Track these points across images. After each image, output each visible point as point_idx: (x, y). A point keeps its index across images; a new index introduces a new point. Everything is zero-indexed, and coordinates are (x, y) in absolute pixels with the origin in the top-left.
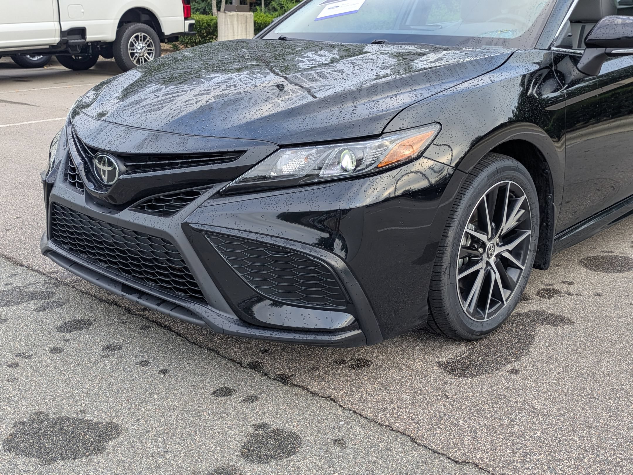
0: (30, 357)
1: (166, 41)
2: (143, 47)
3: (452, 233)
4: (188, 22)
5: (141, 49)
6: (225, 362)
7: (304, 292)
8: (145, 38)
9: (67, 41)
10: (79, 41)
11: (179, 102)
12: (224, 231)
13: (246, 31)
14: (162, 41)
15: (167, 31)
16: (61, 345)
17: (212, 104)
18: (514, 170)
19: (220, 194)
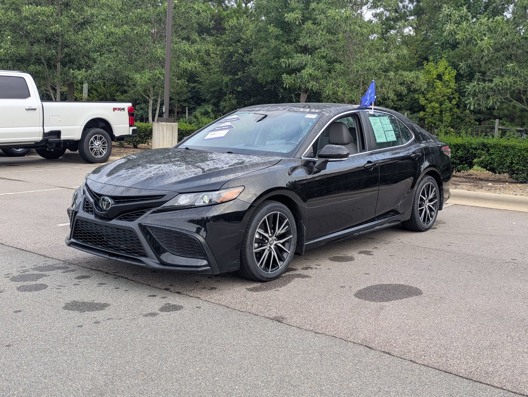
0: (65, 286)
1: (116, 140)
2: (99, 144)
3: (250, 231)
4: (132, 128)
5: (98, 146)
6: (153, 288)
7: (187, 250)
8: (101, 138)
9: (48, 139)
10: (56, 139)
11: (138, 176)
12: (155, 226)
13: (173, 136)
14: (113, 140)
15: (117, 133)
16: (78, 283)
17: (152, 177)
18: (280, 207)
19: (154, 212)
